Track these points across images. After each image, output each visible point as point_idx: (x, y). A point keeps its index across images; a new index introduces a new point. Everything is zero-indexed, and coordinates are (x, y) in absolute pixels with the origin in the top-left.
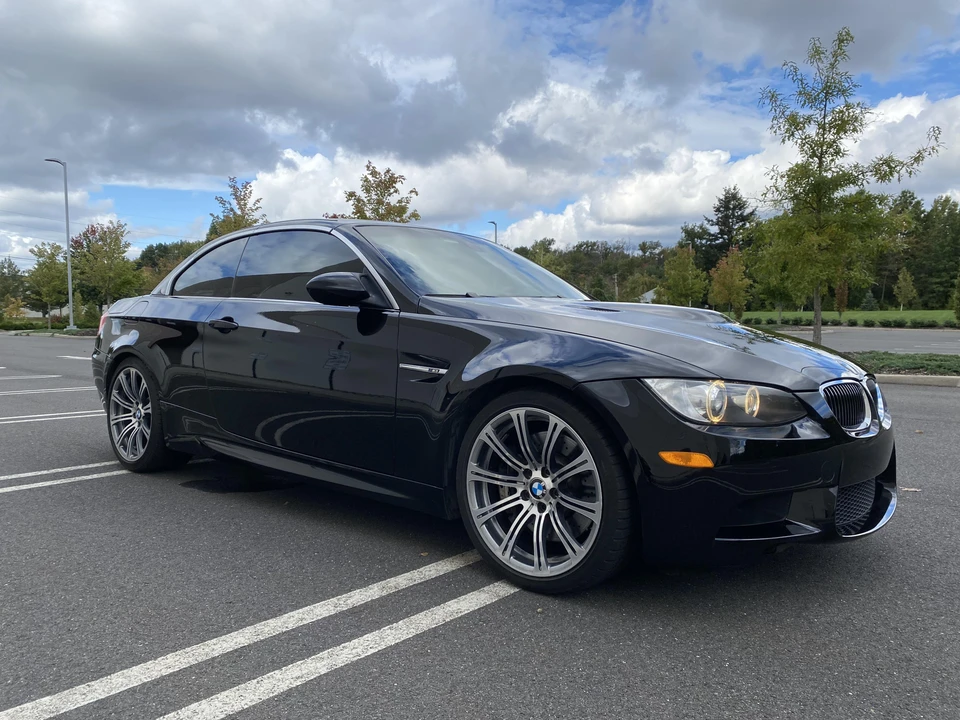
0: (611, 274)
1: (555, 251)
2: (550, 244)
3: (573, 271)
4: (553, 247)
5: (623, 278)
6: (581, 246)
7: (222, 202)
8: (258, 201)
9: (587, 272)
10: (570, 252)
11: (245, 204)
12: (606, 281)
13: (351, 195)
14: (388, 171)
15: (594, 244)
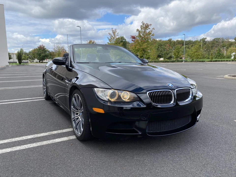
0: (224, 47)
1: (207, 41)
2: (205, 39)
3: (212, 47)
4: (206, 40)
5: (228, 48)
6: (215, 39)
7: (110, 34)
8: (118, 33)
9: (216, 47)
10: (211, 41)
11: (115, 34)
12: (221, 49)
13: (138, 30)
14: (147, 24)
15: (219, 38)
